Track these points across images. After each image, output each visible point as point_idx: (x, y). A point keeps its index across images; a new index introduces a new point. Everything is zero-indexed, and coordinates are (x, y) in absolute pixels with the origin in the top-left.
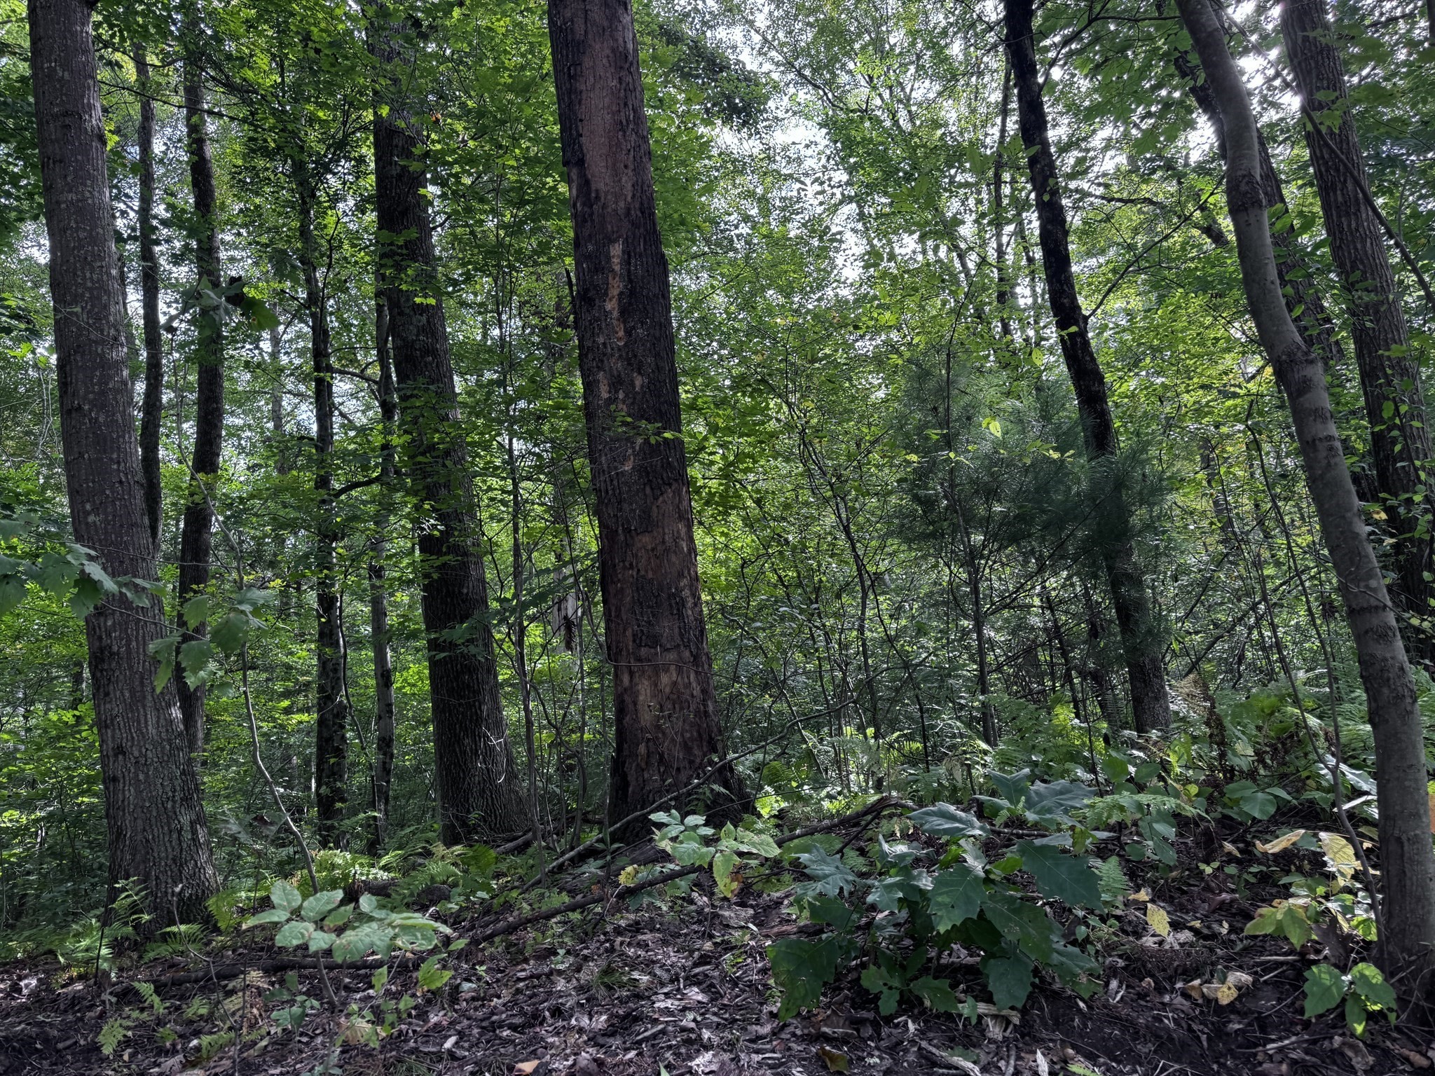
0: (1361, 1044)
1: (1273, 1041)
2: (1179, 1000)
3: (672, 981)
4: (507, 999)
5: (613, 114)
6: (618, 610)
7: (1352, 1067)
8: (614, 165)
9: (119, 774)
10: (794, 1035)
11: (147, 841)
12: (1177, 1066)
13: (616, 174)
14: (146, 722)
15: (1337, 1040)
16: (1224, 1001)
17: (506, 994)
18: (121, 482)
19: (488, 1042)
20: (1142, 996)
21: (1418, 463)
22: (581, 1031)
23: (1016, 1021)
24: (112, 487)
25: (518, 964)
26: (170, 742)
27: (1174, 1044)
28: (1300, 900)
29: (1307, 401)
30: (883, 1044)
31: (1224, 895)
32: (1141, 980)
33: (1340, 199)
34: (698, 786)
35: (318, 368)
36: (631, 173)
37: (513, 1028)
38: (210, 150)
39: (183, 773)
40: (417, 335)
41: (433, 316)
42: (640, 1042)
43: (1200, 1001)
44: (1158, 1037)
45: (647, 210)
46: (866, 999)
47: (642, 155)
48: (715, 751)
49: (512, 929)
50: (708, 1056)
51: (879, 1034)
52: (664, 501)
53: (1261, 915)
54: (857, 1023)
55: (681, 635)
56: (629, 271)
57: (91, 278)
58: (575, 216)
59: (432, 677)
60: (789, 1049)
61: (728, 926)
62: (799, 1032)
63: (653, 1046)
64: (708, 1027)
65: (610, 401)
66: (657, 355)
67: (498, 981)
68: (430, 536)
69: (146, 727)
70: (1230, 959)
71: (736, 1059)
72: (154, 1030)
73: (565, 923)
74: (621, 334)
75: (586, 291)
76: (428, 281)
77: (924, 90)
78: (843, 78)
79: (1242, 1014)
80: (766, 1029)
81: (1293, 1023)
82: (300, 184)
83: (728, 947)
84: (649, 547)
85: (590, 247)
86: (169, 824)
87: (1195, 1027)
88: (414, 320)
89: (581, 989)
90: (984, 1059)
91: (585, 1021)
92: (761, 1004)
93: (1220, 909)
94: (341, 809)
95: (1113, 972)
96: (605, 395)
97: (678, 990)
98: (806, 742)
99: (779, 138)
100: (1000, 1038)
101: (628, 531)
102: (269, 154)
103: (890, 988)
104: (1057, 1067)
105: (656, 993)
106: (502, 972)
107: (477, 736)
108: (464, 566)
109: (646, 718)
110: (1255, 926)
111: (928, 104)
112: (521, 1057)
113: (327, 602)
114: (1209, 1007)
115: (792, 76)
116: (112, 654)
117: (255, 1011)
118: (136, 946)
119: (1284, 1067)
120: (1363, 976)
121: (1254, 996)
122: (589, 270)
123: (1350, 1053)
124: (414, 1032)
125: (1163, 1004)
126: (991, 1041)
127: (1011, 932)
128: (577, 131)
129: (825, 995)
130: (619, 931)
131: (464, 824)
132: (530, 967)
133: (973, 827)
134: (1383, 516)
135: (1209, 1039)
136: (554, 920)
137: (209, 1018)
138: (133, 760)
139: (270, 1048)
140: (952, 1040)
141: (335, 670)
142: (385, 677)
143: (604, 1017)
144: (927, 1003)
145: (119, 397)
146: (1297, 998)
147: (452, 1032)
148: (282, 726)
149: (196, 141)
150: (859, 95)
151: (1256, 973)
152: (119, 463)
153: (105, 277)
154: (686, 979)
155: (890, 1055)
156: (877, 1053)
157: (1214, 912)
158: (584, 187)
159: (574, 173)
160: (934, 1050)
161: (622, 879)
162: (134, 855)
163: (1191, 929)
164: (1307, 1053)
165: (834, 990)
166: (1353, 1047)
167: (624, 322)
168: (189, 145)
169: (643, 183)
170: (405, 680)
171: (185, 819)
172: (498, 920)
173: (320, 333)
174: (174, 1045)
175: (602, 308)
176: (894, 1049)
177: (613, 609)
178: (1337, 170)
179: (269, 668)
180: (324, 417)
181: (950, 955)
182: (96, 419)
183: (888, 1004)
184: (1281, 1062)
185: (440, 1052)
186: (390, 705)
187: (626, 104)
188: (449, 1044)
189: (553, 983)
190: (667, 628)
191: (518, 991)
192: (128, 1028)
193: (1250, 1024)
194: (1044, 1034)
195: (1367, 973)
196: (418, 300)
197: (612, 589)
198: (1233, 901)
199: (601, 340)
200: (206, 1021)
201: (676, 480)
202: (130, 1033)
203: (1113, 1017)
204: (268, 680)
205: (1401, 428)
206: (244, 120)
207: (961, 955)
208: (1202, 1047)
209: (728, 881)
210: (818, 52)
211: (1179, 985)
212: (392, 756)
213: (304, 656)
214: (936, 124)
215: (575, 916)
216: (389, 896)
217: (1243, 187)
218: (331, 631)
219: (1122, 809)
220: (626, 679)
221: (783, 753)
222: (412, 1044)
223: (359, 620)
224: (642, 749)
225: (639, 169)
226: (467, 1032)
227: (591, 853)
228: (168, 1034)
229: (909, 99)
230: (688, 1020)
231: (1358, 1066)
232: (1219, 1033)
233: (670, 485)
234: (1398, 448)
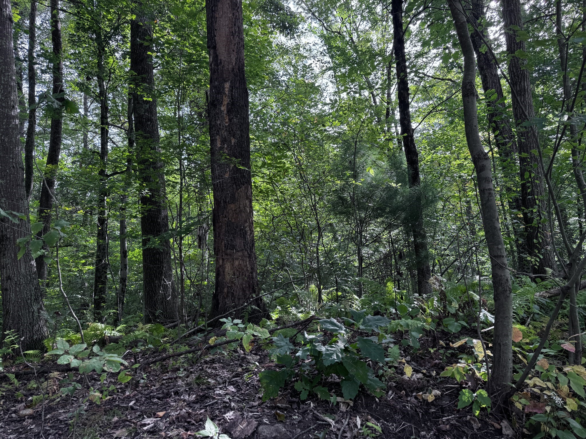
0: (477, 419)
1: (446, 416)
2: (413, 399)
3: (223, 383)
4: (158, 387)
5: (229, 28)
6: (219, 234)
7: (473, 427)
8: (228, 50)
9: (8, 288)
10: (267, 406)
11: (19, 315)
12: (409, 424)
13: (229, 53)
14: (21, 267)
15: (469, 417)
16: (430, 401)
17: (158, 385)
18: (13, 167)
19: (147, 403)
20: (400, 397)
21: (536, 197)
22: (184, 401)
23: (352, 404)
24: (10, 169)
25: (164, 373)
26: (30, 275)
27: (409, 416)
28: (462, 365)
29: (483, 174)
30: (300, 411)
31: (437, 361)
32: (401, 391)
33: (518, 89)
34: (246, 306)
35: (102, 123)
36: (235, 54)
37: (159, 398)
38: (60, 26)
39: (35, 289)
40: (145, 113)
41: (152, 105)
42: (206, 406)
43: (421, 400)
44: (403, 413)
45: (241, 70)
46: (296, 394)
47: (241, 45)
48: (255, 292)
49: (164, 359)
50: (231, 413)
51: (299, 407)
52: (241, 191)
53: (447, 370)
54: (291, 403)
55: (244, 246)
56: (232, 94)
57: (4, 80)
58: (211, 69)
59: (143, 254)
60: (264, 411)
61: (249, 362)
62: (268, 405)
63: (212, 408)
64: (234, 401)
65: (221, 148)
66: (241, 131)
67: (155, 379)
68: (146, 197)
69: (20, 269)
70: (434, 385)
71: (243, 414)
72: (14, 393)
73: (185, 358)
74: (227, 120)
75: (214, 101)
76: (149, 91)
77: (364, 26)
78: (331, 18)
79: (435, 406)
80: (256, 404)
81: (454, 410)
82: (99, 44)
83: (247, 370)
84: (234, 209)
85: (216, 83)
86: (29, 309)
87: (418, 410)
88: (144, 106)
89: (187, 384)
90: (337, 418)
91: (187, 397)
92: (256, 394)
93: (435, 366)
94: (104, 306)
95: (390, 388)
96: (219, 146)
97: (225, 387)
98: (295, 290)
99: (303, 40)
100: (345, 411)
101: (225, 202)
102: (85, 30)
103: (305, 390)
104: (364, 422)
105: (216, 388)
106: (158, 376)
107: (160, 280)
108: (159, 211)
109: (228, 278)
110: (445, 373)
111: (365, 32)
112: (159, 410)
113: (102, 221)
114: (424, 403)
115: (310, 15)
116: (7, 238)
117: (55, 387)
118: (12, 358)
119: (448, 426)
120: (480, 393)
121: (441, 399)
122: (216, 93)
123: (473, 422)
124: (119, 398)
125: (408, 401)
126: (341, 412)
127: (352, 371)
128: (214, 34)
129: (281, 391)
130: (206, 362)
131: (154, 315)
132: (169, 375)
133: (342, 330)
134: (522, 216)
135: (422, 414)
136: (181, 357)
137: (37, 389)
138: (14, 282)
139: (60, 402)
140: (326, 411)
141: (104, 249)
142: (124, 253)
143: (194, 396)
144: (319, 396)
145: (14, 131)
146: (456, 401)
147: (134, 399)
148: (81, 271)
149: (55, 20)
150: (337, 26)
151: (443, 391)
152: (13, 159)
153: (10, 80)
154: (229, 382)
155: (302, 415)
156: (297, 414)
157: (432, 367)
158: (216, 57)
159: (212, 51)
160: (319, 414)
161: (210, 342)
162: (13, 321)
163: (422, 373)
164: (457, 422)
165: (285, 390)
166: (474, 420)
167: (229, 116)
168: (52, 23)
169: (240, 58)
170: (133, 255)
171: (35, 308)
172: (160, 355)
173: (104, 109)
174: (22, 399)
175: (220, 109)
176: (304, 413)
177: (217, 233)
178: (518, 77)
179: (77, 246)
180: (104, 144)
181: (331, 378)
182: (4, 140)
183: (304, 396)
184: (447, 424)
185: (128, 406)
186: (126, 265)
187: (235, 25)
188: (131, 404)
189: (177, 381)
190: (238, 242)
191: (163, 384)
192: (3, 391)
193: (438, 410)
194: (362, 410)
195: (482, 393)
196: (145, 99)
197: (217, 225)
198: (440, 363)
199: (219, 122)
200: (36, 390)
201: (246, 183)
202: (4, 393)
203: (388, 405)
204: (77, 251)
205: (531, 182)
206: (75, 15)
207: (335, 378)
208: (419, 418)
209: (248, 345)
210: (321, 6)
211: (414, 394)
212: (126, 286)
213: (92, 241)
214: (368, 41)
215: (190, 355)
216: (118, 343)
217: (468, 87)
218: (103, 233)
219: (401, 326)
220: (221, 262)
221: (286, 293)
222: (117, 403)
223: (116, 229)
224: (226, 290)
225: (239, 53)
226: (140, 399)
227: (200, 331)
228: (20, 394)
229: (357, 28)
230: (226, 399)
231: (475, 427)
232: (426, 412)
233: (244, 184)
234: (529, 190)
